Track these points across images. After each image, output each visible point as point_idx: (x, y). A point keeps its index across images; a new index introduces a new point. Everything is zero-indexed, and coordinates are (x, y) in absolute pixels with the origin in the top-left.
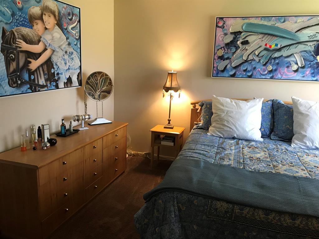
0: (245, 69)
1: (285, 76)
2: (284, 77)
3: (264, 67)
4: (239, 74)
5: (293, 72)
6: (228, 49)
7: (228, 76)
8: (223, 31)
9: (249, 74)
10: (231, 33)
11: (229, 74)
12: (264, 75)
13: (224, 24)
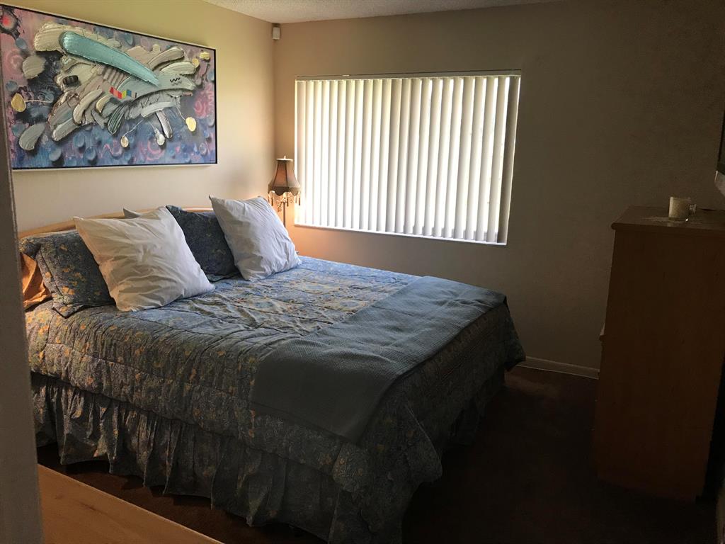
0: (80, 145)
1: (150, 157)
2: (149, 160)
3: (115, 141)
4: (70, 158)
5: (160, 150)
6: (36, 94)
7: (47, 166)
8: (18, 44)
9: (91, 158)
10: (39, 53)
11: (49, 161)
12: (117, 158)
13: (17, 24)
